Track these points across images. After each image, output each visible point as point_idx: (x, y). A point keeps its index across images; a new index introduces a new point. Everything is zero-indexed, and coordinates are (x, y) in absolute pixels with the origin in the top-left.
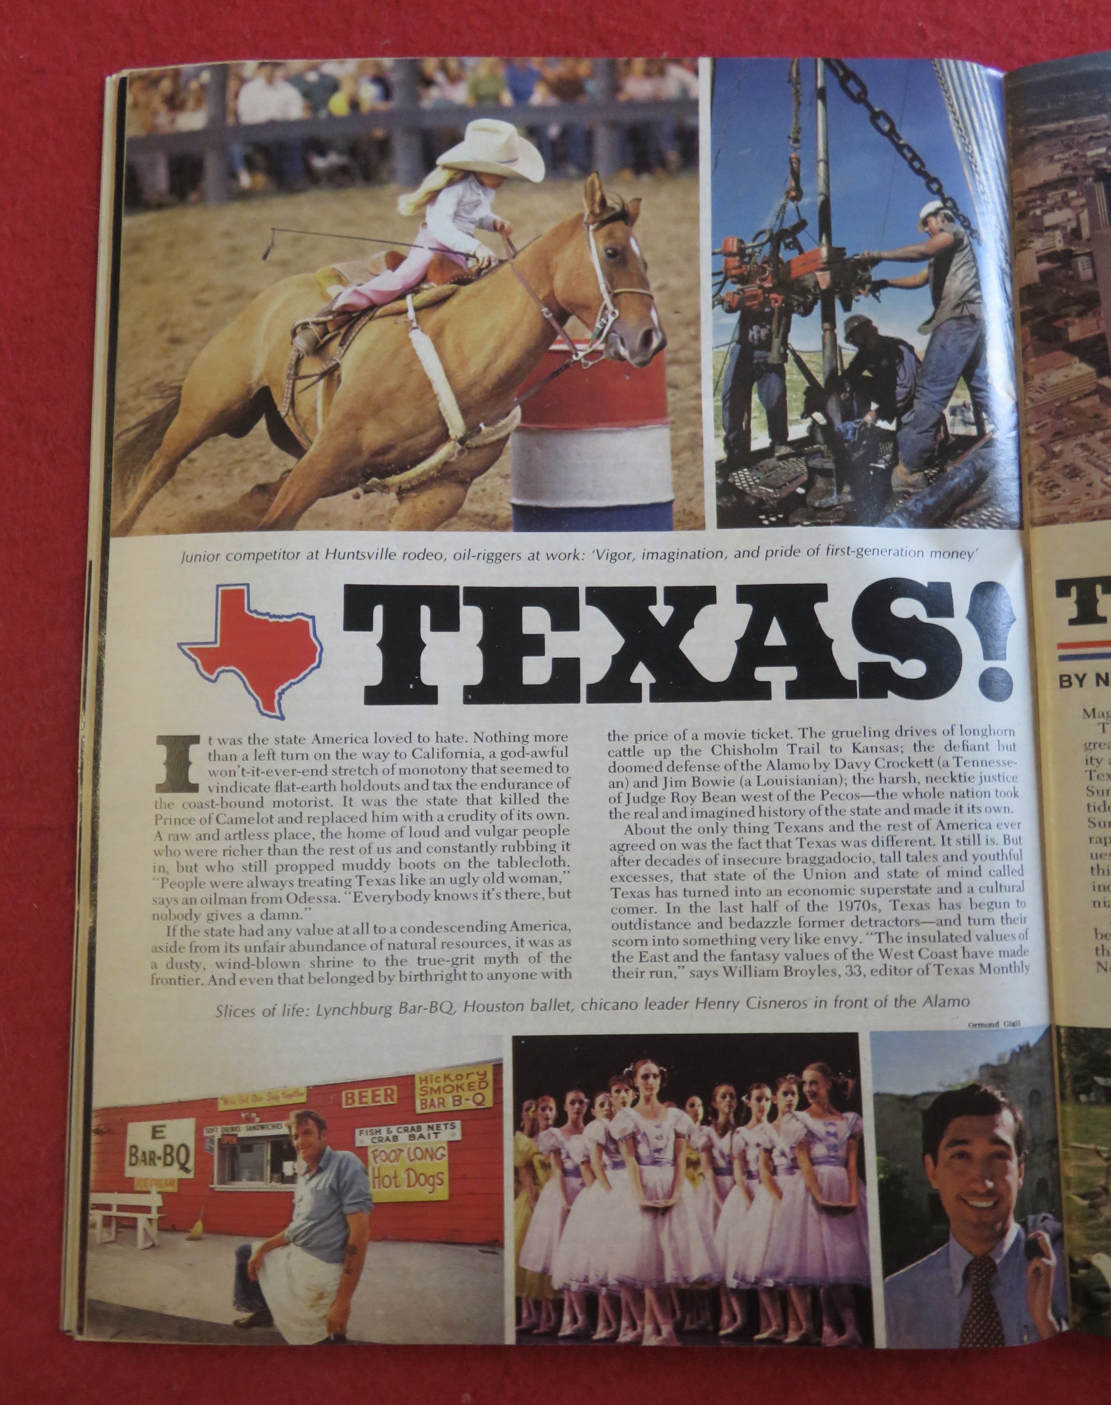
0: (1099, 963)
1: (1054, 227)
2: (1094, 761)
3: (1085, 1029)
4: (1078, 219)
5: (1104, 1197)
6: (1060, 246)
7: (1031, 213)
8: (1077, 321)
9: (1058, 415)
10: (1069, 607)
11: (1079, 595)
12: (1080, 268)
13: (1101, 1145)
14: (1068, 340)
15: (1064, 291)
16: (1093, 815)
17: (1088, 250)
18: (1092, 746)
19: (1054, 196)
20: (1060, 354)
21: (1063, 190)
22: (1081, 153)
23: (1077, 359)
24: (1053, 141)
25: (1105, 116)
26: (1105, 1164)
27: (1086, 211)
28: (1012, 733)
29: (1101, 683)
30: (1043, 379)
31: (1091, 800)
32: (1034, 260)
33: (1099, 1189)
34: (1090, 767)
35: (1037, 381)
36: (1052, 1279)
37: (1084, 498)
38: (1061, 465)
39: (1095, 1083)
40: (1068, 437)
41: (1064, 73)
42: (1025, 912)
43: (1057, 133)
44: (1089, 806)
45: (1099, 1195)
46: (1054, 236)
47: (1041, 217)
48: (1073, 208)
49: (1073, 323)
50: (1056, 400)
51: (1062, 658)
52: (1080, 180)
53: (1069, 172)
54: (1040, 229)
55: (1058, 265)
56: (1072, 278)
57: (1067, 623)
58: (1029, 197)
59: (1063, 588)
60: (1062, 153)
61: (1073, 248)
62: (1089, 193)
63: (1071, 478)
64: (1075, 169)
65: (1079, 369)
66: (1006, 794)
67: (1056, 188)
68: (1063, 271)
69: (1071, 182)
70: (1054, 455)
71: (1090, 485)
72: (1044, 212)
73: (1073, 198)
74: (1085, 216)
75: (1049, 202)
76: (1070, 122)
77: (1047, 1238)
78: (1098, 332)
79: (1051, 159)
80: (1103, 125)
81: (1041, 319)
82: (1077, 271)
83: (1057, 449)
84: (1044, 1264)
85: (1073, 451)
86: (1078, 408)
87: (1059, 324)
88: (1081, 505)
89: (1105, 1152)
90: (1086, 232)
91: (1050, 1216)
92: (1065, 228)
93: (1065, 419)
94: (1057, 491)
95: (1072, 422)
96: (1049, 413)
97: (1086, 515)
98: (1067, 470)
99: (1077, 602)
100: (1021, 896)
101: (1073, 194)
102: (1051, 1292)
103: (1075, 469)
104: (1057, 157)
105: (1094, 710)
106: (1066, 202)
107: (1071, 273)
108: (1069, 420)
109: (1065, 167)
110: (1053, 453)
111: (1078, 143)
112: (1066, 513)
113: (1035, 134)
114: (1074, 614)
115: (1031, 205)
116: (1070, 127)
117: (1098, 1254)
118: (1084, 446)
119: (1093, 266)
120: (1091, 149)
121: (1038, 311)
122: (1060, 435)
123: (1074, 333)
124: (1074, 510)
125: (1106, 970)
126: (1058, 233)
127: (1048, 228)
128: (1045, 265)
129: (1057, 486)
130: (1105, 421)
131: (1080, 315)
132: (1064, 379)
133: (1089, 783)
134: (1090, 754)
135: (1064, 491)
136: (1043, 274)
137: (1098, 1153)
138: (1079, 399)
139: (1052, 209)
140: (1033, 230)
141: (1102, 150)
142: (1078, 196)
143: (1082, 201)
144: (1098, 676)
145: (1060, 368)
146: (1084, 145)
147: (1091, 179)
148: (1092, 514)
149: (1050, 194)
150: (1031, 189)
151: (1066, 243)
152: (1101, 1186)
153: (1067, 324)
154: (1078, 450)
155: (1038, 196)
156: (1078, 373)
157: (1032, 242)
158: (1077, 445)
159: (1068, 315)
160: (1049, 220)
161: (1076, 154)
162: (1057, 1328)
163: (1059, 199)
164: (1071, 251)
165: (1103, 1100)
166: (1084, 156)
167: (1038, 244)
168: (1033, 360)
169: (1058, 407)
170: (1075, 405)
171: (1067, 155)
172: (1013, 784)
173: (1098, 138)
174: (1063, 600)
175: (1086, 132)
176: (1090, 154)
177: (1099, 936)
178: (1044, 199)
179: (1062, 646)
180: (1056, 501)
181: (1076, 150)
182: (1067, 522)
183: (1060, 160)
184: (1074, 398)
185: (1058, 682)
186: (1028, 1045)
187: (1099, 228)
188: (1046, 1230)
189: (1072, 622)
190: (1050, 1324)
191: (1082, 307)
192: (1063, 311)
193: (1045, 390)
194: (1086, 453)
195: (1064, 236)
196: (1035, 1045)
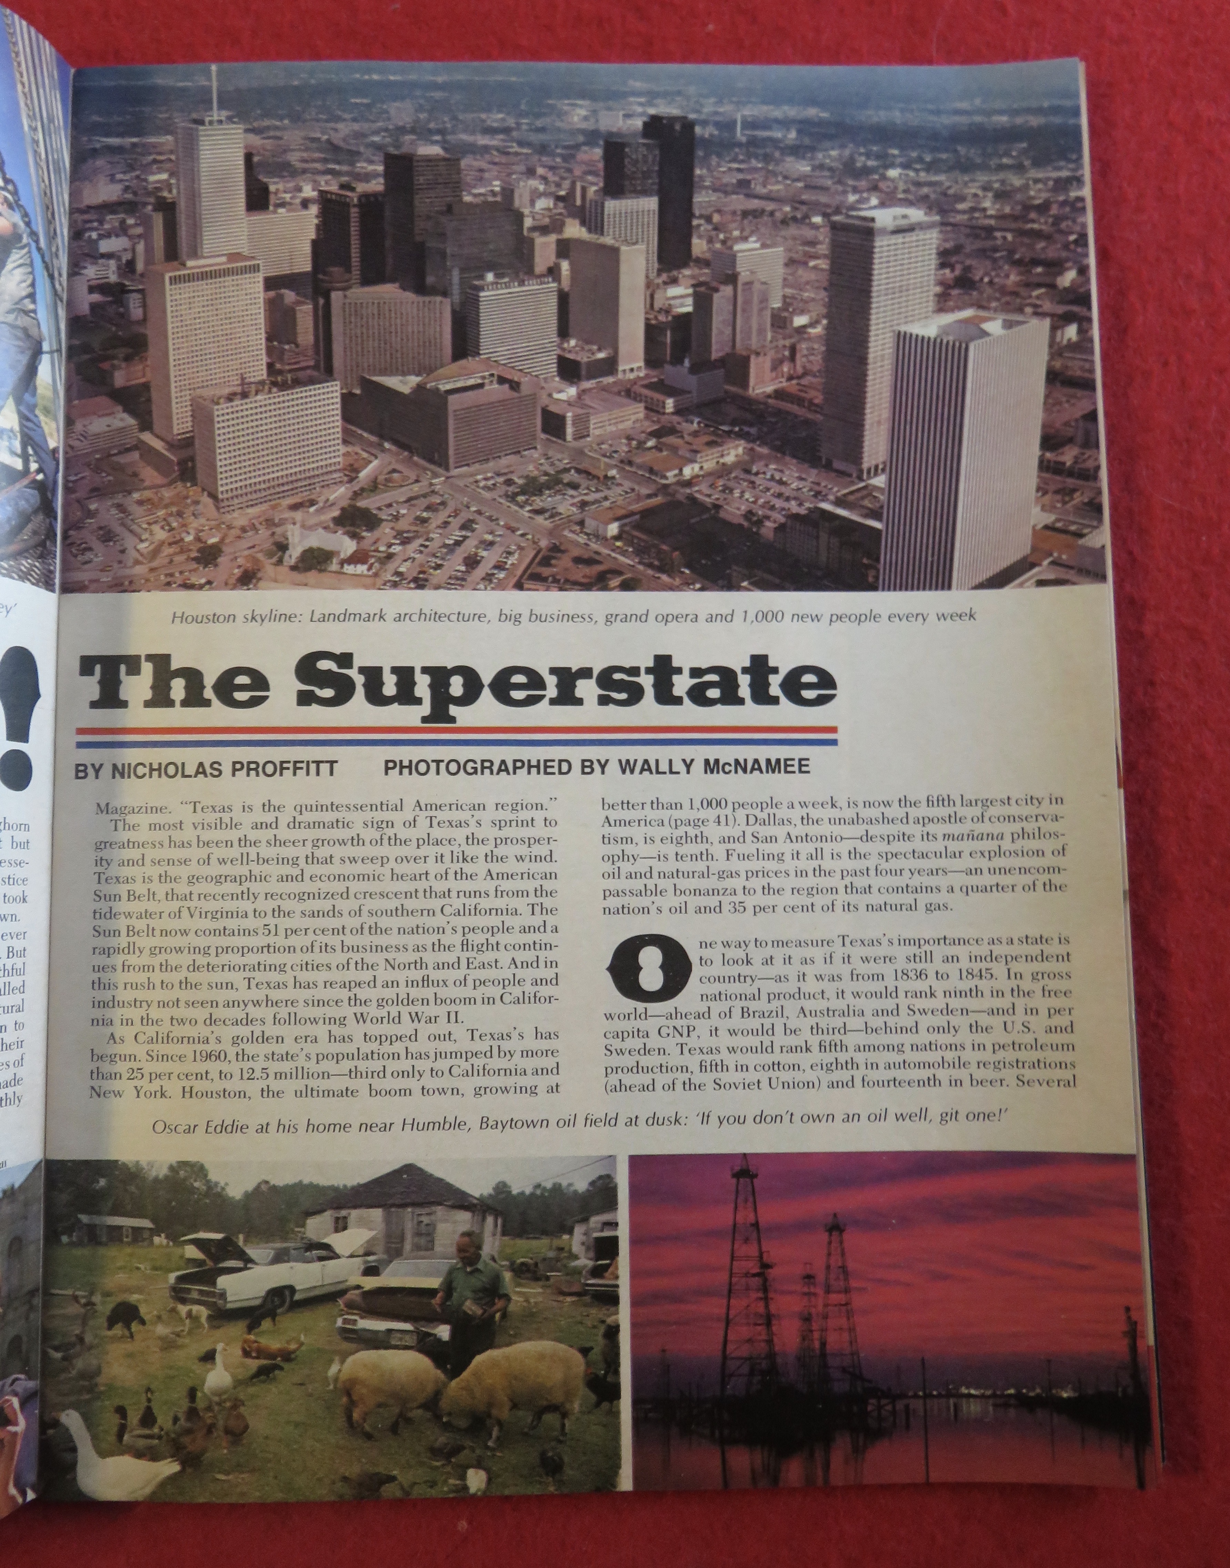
0: (93, 1088)
1: (109, 256)
2: (104, 863)
3: (73, 1161)
4: (134, 250)
5: (78, 1348)
6: (113, 278)
7: (87, 235)
8: (124, 365)
9: (97, 469)
10: (91, 687)
11: (103, 674)
12: (131, 306)
13: (79, 1289)
14: (112, 385)
15: (114, 329)
16: (98, 922)
17: (140, 287)
18: (103, 846)
19: (112, 221)
20: (103, 400)
21: (122, 216)
22: (143, 177)
23: (120, 408)
24: (116, 158)
25: (170, 138)
26: (82, 1310)
27: (142, 243)
28: (27, 827)
29: (117, 775)
30: (85, 426)
31: (97, 906)
32: (85, 289)
33: (73, 1339)
34: (99, 869)
35: (79, 426)
36: (18, 1447)
37: (116, 565)
38: (95, 526)
39: (79, 1221)
40: (104, 495)
41: (133, 83)
42: (22, 1034)
43: (120, 150)
44: (95, 912)
45: (73, 1345)
46: (108, 266)
47: (96, 242)
48: (131, 237)
49: (119, 368)
50: (96, 452)
51: (80, 745)
52: (140, 207)
53: (129, 196)
54: (95, 256)
55: (110, 299)
56: (122, 315)
57: (88, 705)
58: (86, 217)
59: (87, 665)
60: (124, 173)
61: (127, 283)
62: (146, 222)
63: (104, 542)
64: (135, 194)
65: (122, 420)
66: (15, 899)
67: (113, 212)
68: (114, 306)
69: (129, 207)
70: (91, 514)
71: (123, 552)
72: (101, 237)
73: (131, 226)
74: (140, 247)
75: (107, 226)
76: (135, 140)
77: (15, 1402)
78: (143, 380)
79: (112, 179)
80: (166, 148)
81: (86, 357)
82: (127, 308)
83: (93, 507)
84: (9, 1432)
85: (108, 510)
86: (118, 463)
87: (106, 366)
88: (111, 573)
89: (84, 1297)
90: (140, 266)
91: (22, 1376)
92: (119, 259)
93: (104, 474)
94: (89, 555)
95: (111, 478)
96: (88, 465)
97: (116, 585)
98: (101, 532)
99: (100, 682)
100: (20, 1017)
101: (131, 221)
102: (15, 1462)
103: (110, 531)
104: (119, 176)
105: (107, 805)
106: (123, 230)
107: (121, 310)
108: (108, 475)
109: (127, 189)
110: (89, 511)
111: (142, 165)
112: (97, 581)
113: (98, 146)
114: (96, 696)
115: (88, 225)
116: (134, 145)
117: (67, 1412)
118: (120, 507)
119: (144, 306)
120: (153, 174)
121: (86, 348)
122: (97, 492)
123: (120, 379)
124: (105, 578)
125: (99, 1096)
126: (112, 263)
127: (103, 256)
128: (96, 297)
129: (90, 549)
130: (142, 481)
131: (128, 359)
132: (107, 429)
133: (97, 887)
134: (100, 854)
135: (96, 555)
136: (94, 307)
137: (76, 1298)
138: (120, 453)
139: (108, 235)
140: (87, 255)
141: (164, 176)
142: (136, 225)
143: (139, 230)
144: (115, 767)
145: (103, 415)
146: (147, 168)
147: (150, 207)
148: (122, 584)
149: (109, 217)
150: (90, 208)
151: (120, 276)
152: (77, 1335)
153: (114, 368)
154: (114, 511)
155: (95, 217)
156: (121, 424)
157: (85, 268)
158: (113, 505)
159: (114, 357)
160: (105, 246)
161: (138, 177)
162: (20, 1500)
163: (117, 224)
164: (124, 285)
165: (86, 1240)
166: (146, 180)
167: (91, 272)
168: (76, 402)
169: (97, 459)
170: (115, 459)
171: (127, 177)
172: (22, 887)
173: (161, 162)
174: (86, 678)
175: (150, 154)
176: (152, 178)
177: (95, 1058)
178: (101, 222)
179: (81, 731)
180: (87, 566)
181: (138, 173)
182: (96, 591)
183: (121, 181)
184: (116, 451)
185: (74, 772)
186: (13, 1187)
187: (154, 264)
188: (16, 1394)
189: (94, 705)
190: (13, 1498)
191: (130, 351)
192: (110, 352)
193: (85, 437)
194: (122, 515)
195: (119, 268)
196: (20, 1187)
